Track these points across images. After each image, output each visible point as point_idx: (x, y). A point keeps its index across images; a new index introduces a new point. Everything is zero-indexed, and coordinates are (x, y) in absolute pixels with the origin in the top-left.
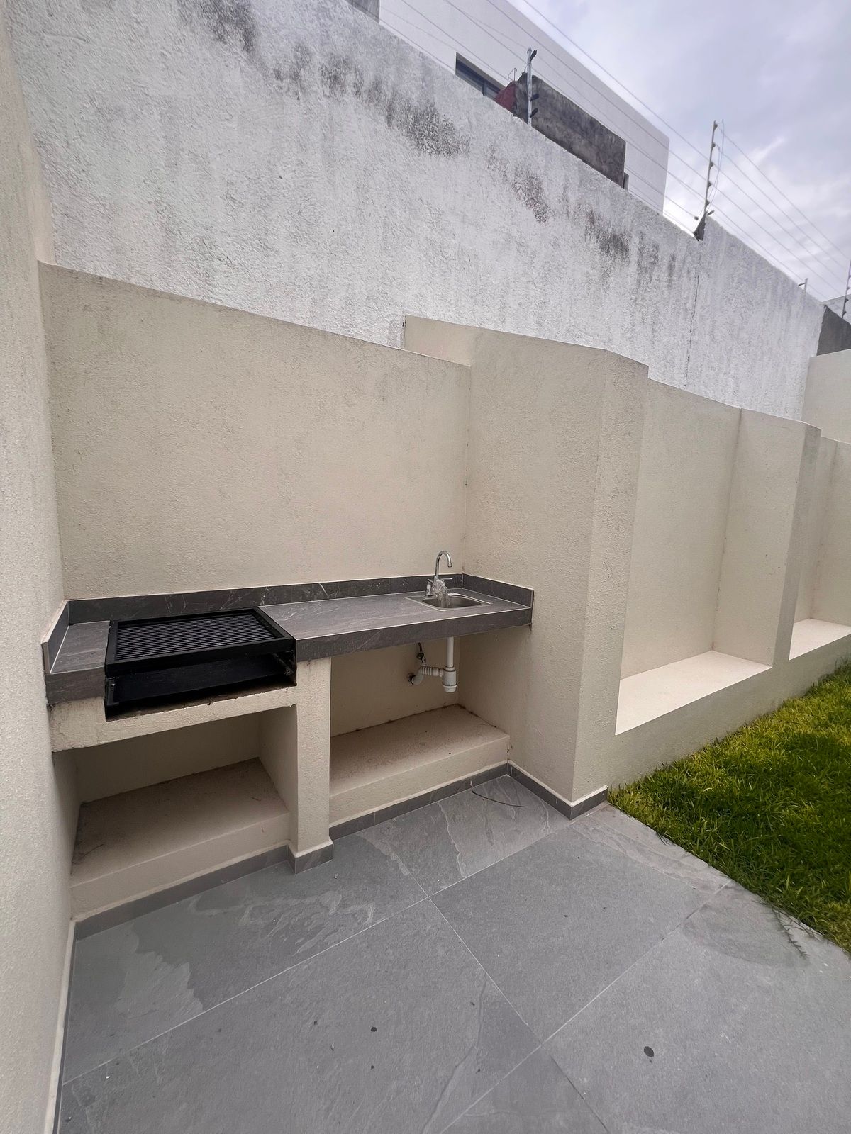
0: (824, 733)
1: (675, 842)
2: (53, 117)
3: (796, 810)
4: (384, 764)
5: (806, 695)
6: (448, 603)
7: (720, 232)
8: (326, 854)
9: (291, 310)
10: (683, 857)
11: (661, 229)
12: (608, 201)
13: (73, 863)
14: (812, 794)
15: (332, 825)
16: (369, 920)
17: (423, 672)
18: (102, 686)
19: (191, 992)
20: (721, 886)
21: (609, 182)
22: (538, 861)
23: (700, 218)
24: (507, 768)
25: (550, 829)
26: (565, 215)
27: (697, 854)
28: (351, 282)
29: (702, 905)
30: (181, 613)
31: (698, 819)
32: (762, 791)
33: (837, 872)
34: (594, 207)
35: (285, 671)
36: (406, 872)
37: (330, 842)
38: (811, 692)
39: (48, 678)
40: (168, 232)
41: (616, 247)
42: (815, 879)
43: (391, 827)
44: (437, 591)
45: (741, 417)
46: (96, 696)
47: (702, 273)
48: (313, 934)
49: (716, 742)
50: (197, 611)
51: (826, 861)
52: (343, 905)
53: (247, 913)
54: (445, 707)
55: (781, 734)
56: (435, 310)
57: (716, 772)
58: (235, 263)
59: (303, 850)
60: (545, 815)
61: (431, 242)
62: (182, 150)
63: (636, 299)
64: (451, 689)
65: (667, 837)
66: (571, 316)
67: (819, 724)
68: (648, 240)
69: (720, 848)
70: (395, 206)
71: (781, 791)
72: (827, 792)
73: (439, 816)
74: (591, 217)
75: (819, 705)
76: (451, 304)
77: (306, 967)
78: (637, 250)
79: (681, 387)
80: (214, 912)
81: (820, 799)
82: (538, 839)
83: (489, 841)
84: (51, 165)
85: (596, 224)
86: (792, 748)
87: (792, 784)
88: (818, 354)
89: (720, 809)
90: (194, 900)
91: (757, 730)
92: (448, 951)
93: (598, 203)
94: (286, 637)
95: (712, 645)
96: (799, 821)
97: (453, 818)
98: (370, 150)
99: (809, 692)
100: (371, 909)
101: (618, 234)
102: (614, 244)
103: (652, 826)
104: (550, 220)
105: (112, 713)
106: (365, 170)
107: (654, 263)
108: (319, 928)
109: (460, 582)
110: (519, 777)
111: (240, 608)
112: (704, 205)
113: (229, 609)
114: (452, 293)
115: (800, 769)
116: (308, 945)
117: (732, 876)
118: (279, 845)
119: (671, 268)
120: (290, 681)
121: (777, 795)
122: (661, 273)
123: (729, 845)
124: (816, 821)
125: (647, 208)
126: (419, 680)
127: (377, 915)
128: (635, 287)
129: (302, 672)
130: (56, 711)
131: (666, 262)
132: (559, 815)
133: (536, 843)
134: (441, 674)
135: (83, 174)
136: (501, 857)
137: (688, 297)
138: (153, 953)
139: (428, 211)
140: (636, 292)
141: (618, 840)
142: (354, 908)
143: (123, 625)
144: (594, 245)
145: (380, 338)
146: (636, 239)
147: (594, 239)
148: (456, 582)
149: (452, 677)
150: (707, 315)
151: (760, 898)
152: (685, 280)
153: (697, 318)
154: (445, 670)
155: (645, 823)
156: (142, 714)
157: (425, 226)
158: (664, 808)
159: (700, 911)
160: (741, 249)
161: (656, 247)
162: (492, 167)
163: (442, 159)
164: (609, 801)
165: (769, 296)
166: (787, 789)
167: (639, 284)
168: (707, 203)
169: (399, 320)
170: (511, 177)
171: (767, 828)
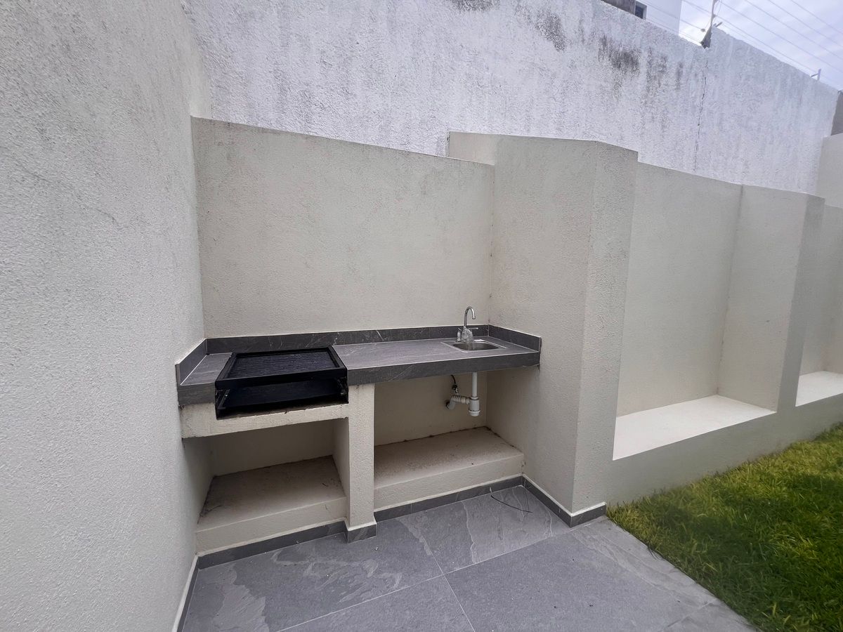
0: (831, 475)
1: (665, 557)
2: (212, 24)
3: (792, 544)
4: (421, 467)
5: (816, 439)
6: (474, 347)
7: (726, 38)
8: (371, 531)
9: (365, 135)
10: (671, 572)
11: (669, 43)
12: (619, 27)
13: (200, 516)
14: (810, 530)
15: (376, 510)
16: (396, 585)
17: (454, 399)
18: (213, 396)
19: (263, 618)
20: (706, 603)
21: (620, 11)
22: (538, 558)
23: (707, 30)
24: (521, 480)
25: (553, 533)
26: (581, 43)
27: (685, 571)
28: (408, 112)
29: (684, 617)
30: (279, 349)
31: (689, 540)
32: (757, 522)
33: (830, 607)
34: (606, 33)
35: (341, 391)
36: (429, 553)
37: (375, 523)
38: (821, 438)
39: (180, 389)
40: (283, 91)
41: (627, 62)
42: (806, 610)
43: (423, 517)
44: (465, 337)
45: (742, 192)
46: (209, 402)
47: (709, 74)
48: (354, 589)
49: (717, 475)
50: (290, 348)
51: (819, 595)
52: (378, 572)
53: (310, 567)
54: (475, 428)
55: (784, 473)
56: (473, 126)
57: (713, 500)
58: (326, 106)
59: (354, 525)
60: (549, 521)
61: (469, 76)
62: (292, 34)
63: (646, 103)
64: (476, 413)
65: (658, 553)
66: (586, 121)
67: (827, 467)
68: (656, 53)
69: (708, 568)
70: (441, 52)
71: (777, 524)
72: (828, 530)
73: (462, 512)
74: (604, 41)
75: (828, 449)
76: (486, 121)
77: (344, 614)
78: (646, 62)
79: (691, 172)
80: (288, 563)
81: (820, 536)
82: (540, 540)
83: (499, 537)
84: (210, 55)
85: (609, 46)
86: (795, 487)
87: (790, 519)
88: (833, 134)
89: (712, 534)
90: (276, 552)
91: (759, 467)
92: (452, 620)
93: (610, 29)
94: (342, 367)
95: (716, 390)
96: (794, 554)
97: (473, 515)
98: (422, 15)
99: (819, 437)
100: (398, 577)
101: (628, 52)
102: (625, 61)
103: (644, 541)
104: (568, 48)
105: (221, 414)
106: (419, 29)
107: (662, 72)
108: (359, 586)
109: (486, 332)
110: (529, 487)
111: (319, 346)
112: (710, 18)
113: (311, 347)
114: (486, 112)
115: (801, 507)
116: (348, 597)
117: (718, 596)
118: (338, 520)
119: (679, 74)
120: (344, 400)
121: (773, 528)
122: (670, 79)
123: (717, 567)
124: (813, 556)
125: (655, 28)
126: (452, 405)
127: (403, 582)
128: (644, 92)
129: (353, 393)
130: (184, 411)
131: (674, 69)
132: (560, 523)
133: (539, 543)
134: (468, 401)
135: (230, 59)
136: (507, 551)
137: (695, 97)
138: (244, 586)
139: (467, 54)
140: (646, 96)
141: (610, 549)
142: (386, 575)
143: (239, 356)
144: (606, 62)
145: (430, 150)
146: (645, 54)
147: (606, 58)
148: (481, 331)
149: (476, 405)
150: (715, 110)
151: (744, 620)
152: (693, 82)
153: (705, 112)
154: (470, 399)
155: (638, 538)
156: (240, 417)
157: (465, 64)
158: (657, 526)
159: (682, 622)
160: (748, 51)
161: (665, 59)
162: (519, 13)
163: (478, 13)
164: (608, 516)
165: (778, 88)
166: (784, 523)
167: (648, 91)
168: (714, 16)
169: (445, 136)
170: (534, 19)
171: (760, 556)
